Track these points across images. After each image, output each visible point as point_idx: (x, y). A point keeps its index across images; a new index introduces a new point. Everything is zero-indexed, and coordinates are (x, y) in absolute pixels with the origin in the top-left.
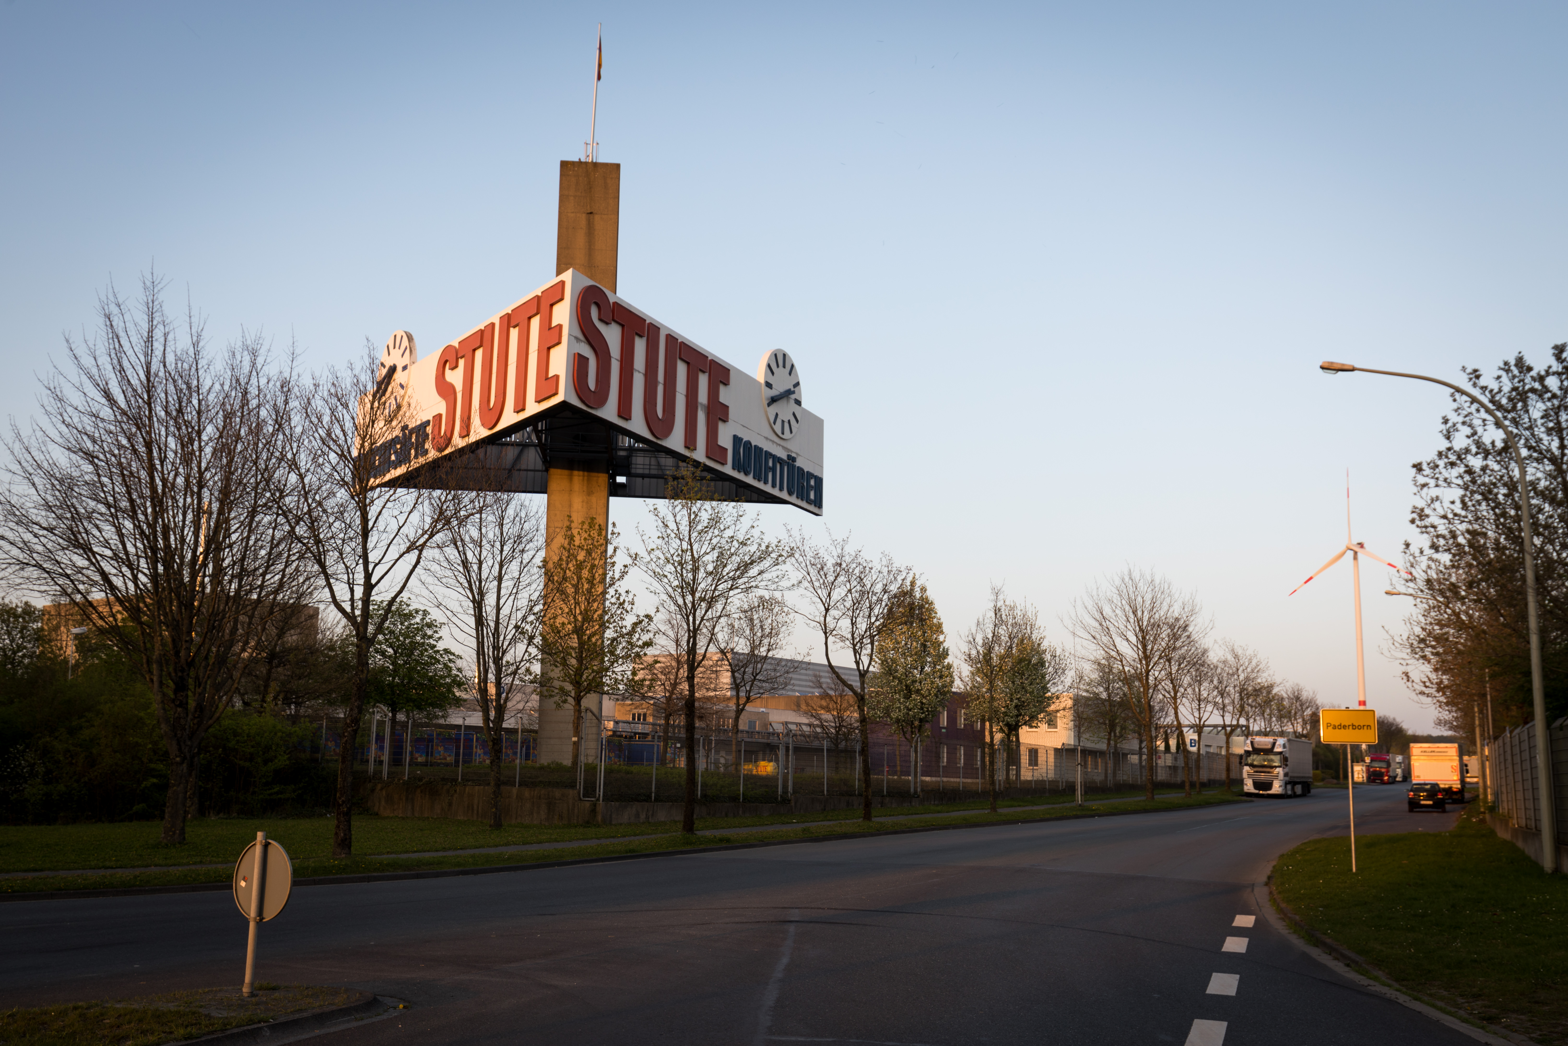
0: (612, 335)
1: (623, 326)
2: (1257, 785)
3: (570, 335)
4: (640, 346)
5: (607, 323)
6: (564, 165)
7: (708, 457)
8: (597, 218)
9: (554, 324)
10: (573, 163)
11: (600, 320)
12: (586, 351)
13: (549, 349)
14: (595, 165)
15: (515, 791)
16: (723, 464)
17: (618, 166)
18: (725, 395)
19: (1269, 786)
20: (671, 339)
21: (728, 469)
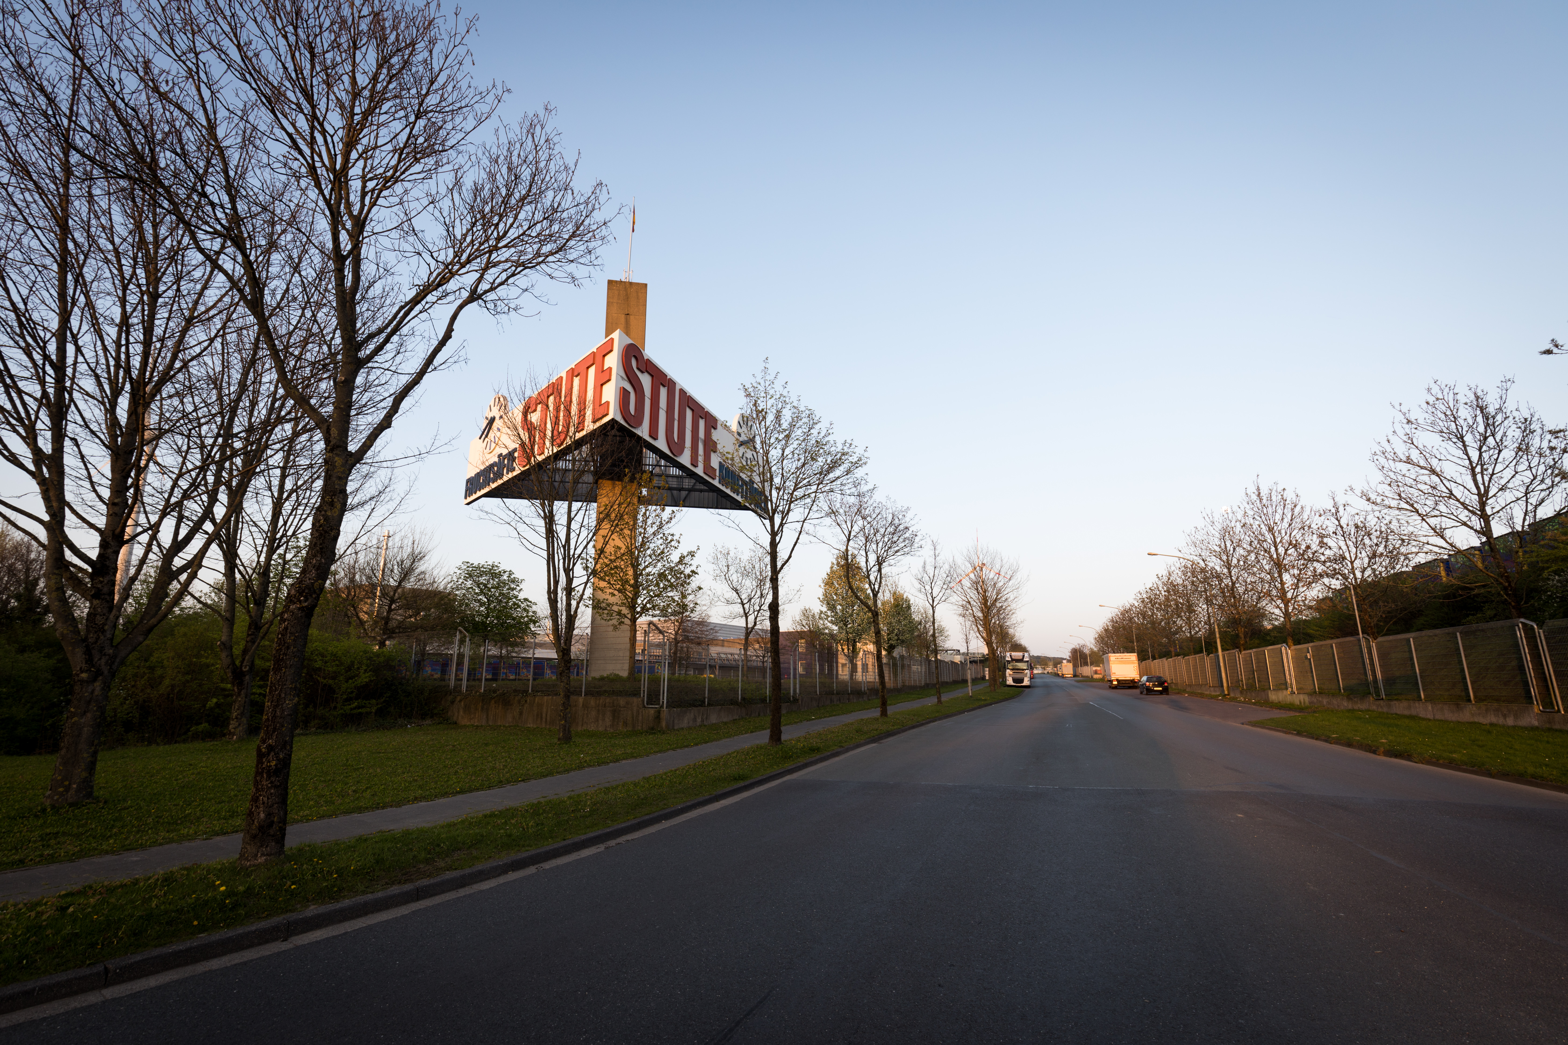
0: (646, 380)
1: (652, 376)
2: (1014, 680)
3: (617, 374)
4: (663, 392)
5: (642, 372)
6: (610, 282)
7: (705, 473)
8: (632, 317)
9: (605, 368)
10: (616, 282)
11: (638, 368)
12: (629, 387)
13: (602, 385)
14: (631, 283)
15: (581, 700)
16: (714, 479)
17: (646, 285)
18: (716, 435)
19: (1022, 681)
20: (682, 392)
21: (716, 483)
